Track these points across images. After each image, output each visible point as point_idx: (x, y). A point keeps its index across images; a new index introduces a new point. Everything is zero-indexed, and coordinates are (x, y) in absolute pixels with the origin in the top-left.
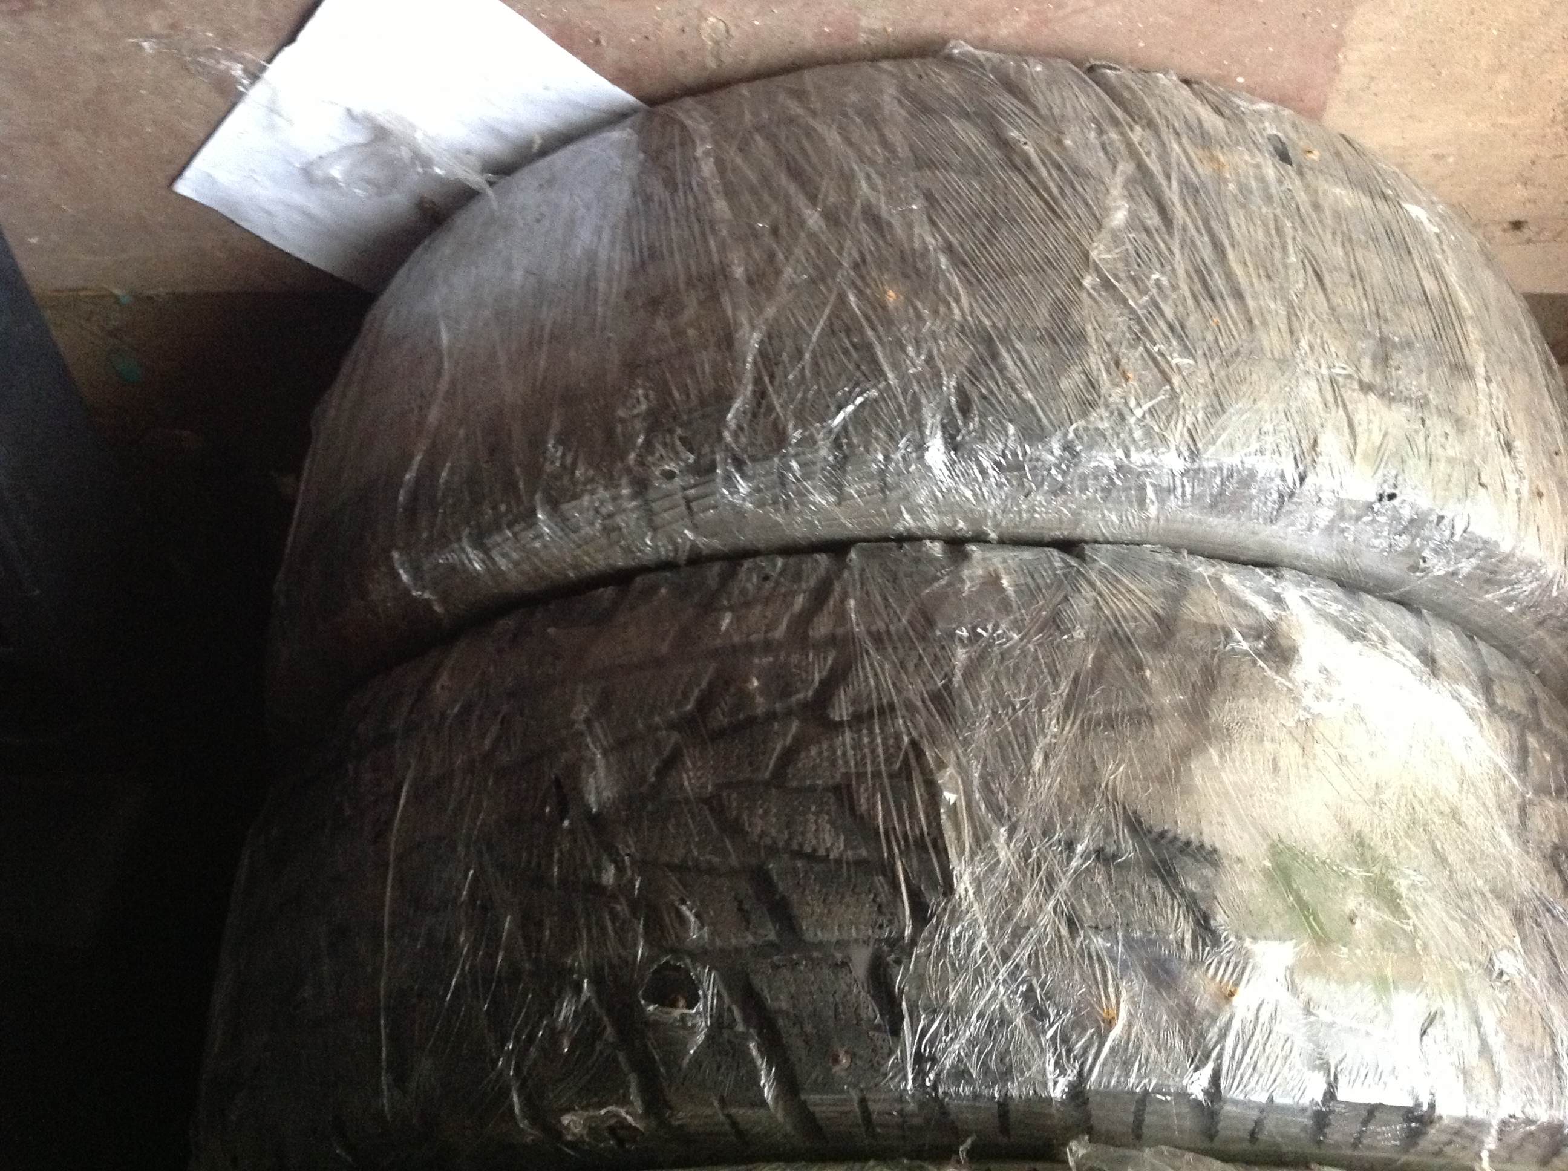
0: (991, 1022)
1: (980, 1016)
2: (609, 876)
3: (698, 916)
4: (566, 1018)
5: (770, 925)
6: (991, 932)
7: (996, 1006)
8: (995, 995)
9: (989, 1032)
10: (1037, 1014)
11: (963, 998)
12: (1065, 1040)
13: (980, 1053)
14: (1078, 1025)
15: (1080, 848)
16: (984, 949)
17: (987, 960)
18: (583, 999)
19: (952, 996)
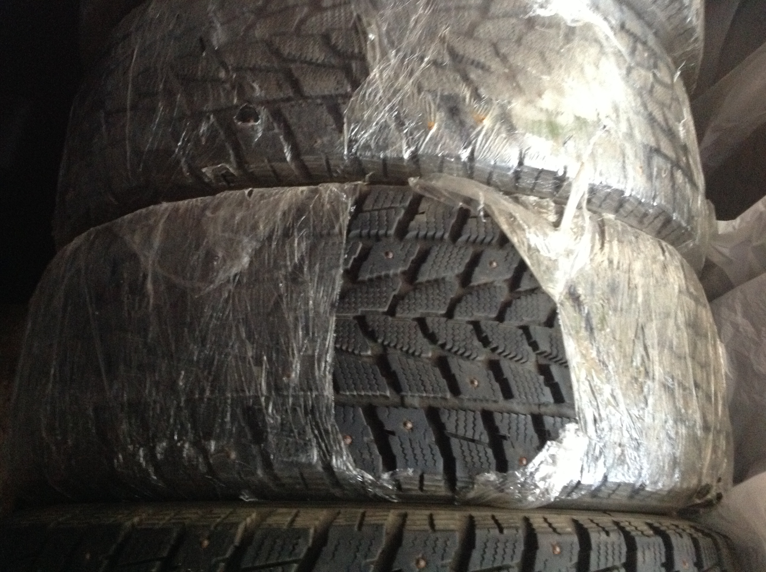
0: (381, 127)
1: (377, 124)
2: (222, 74)
3: (260, 87)
4: (204, 131)
5: (290, 90)
6: (384, 92)
7: (383, 120)
8: (383, 116)
9: (380, 131)
10: (400, 124)
11: (370, 117)
12: (411, 134)
13: (376, 139)
14: (417, 128)
15: (426, 59)
16: (380, 98)
17: (381, 102)
18: (211, 122)
19: (365, 116)
